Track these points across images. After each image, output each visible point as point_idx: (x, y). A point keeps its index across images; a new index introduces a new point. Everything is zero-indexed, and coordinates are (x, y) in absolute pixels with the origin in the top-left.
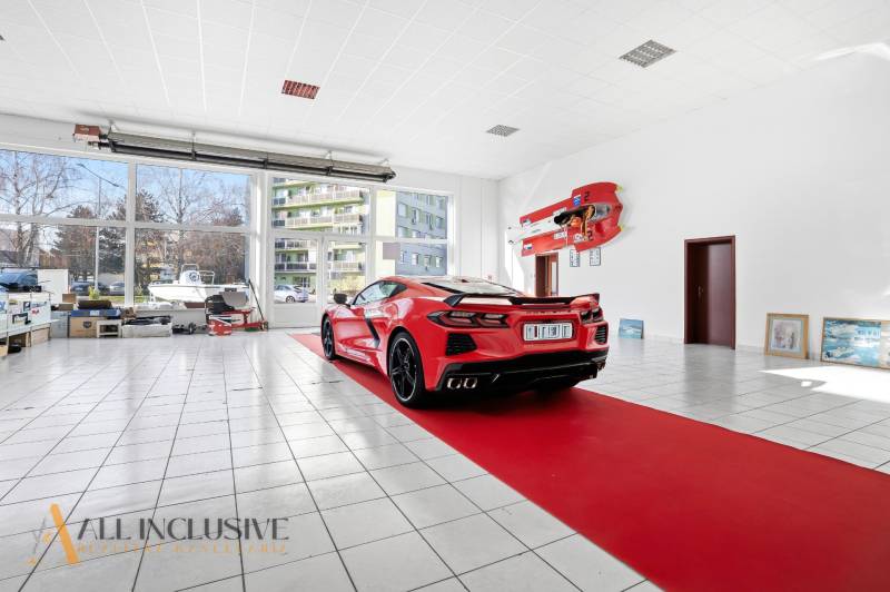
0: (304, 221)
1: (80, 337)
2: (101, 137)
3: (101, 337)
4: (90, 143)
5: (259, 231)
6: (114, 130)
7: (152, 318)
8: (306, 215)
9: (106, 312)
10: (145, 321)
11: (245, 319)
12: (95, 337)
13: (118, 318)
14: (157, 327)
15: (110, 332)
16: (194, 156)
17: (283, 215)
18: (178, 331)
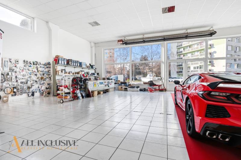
0: (189, 57)
1: (120, 90)
2: (123, 42)
3: (124, 91)
4: (121, 44)
5: (163, 61)
6: (126, 39)
7: (135, 86)
8: (189, 55)
9: (125, 85)
10: (133, 87)
11: (159, 87)
12: (122, 90)
13: (128, 86)
14: (136, 89)
15: (126, 90)
16: (144, 42)
17: (182, 56)
18: (141, 90)
